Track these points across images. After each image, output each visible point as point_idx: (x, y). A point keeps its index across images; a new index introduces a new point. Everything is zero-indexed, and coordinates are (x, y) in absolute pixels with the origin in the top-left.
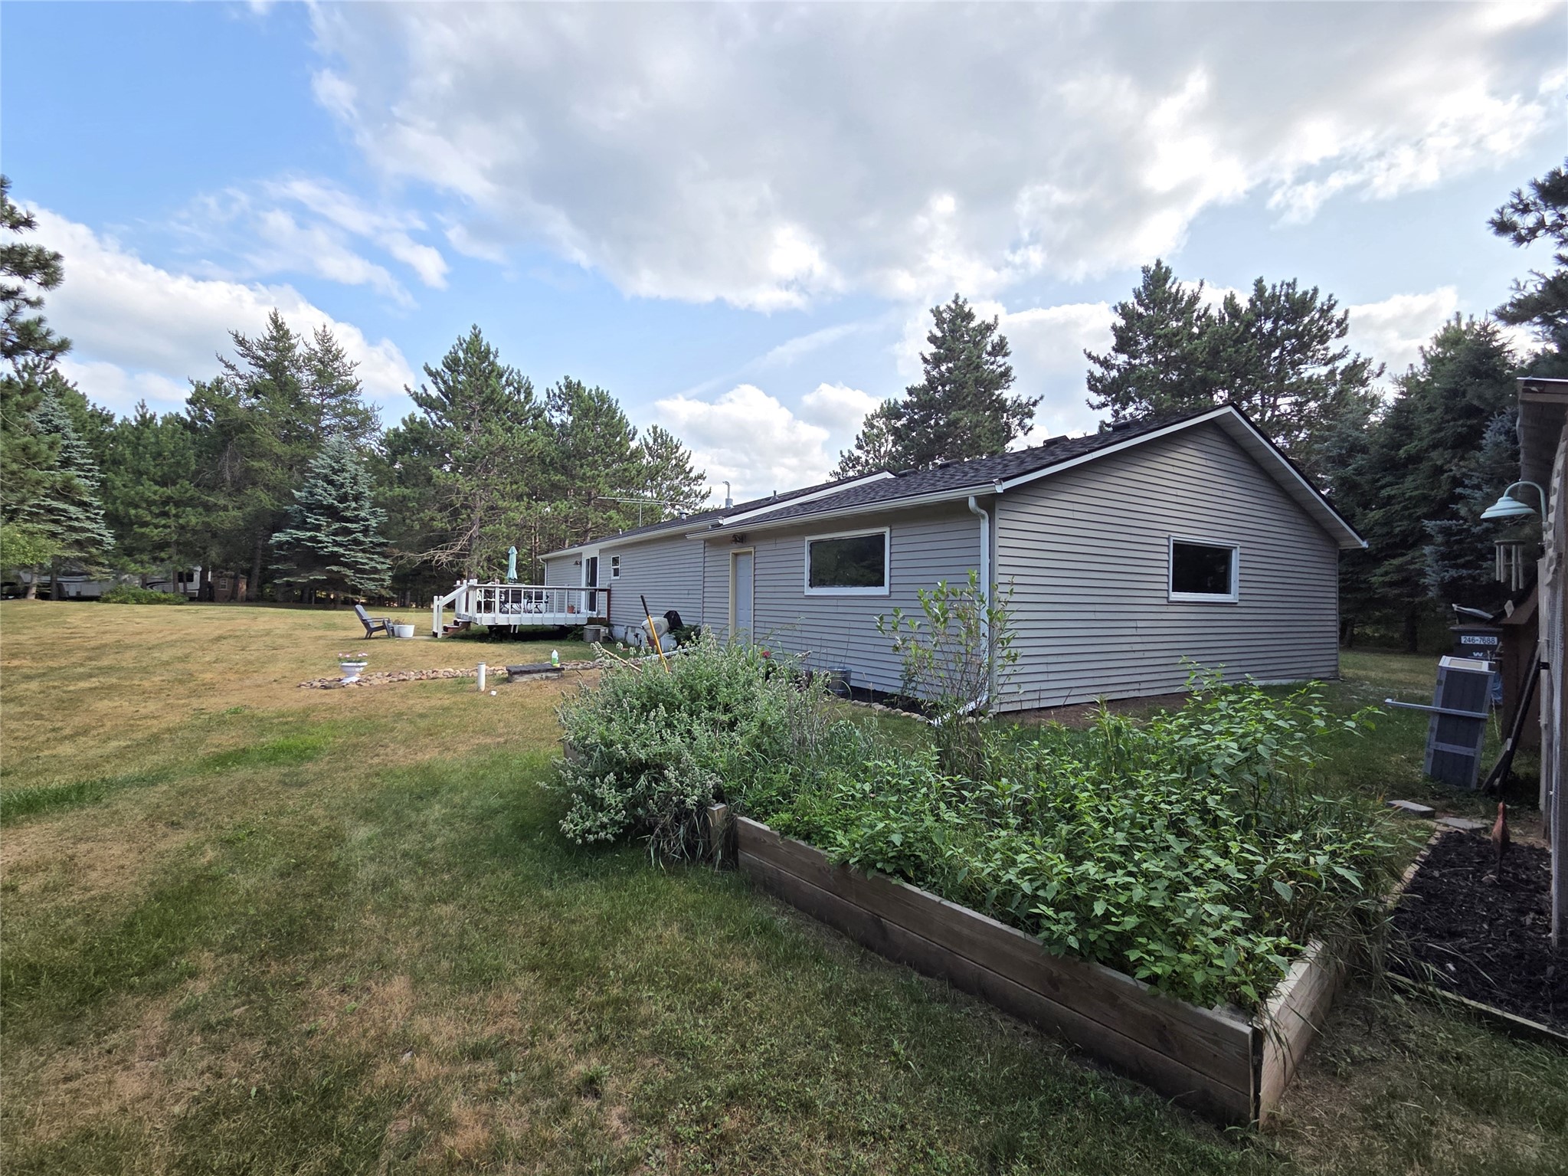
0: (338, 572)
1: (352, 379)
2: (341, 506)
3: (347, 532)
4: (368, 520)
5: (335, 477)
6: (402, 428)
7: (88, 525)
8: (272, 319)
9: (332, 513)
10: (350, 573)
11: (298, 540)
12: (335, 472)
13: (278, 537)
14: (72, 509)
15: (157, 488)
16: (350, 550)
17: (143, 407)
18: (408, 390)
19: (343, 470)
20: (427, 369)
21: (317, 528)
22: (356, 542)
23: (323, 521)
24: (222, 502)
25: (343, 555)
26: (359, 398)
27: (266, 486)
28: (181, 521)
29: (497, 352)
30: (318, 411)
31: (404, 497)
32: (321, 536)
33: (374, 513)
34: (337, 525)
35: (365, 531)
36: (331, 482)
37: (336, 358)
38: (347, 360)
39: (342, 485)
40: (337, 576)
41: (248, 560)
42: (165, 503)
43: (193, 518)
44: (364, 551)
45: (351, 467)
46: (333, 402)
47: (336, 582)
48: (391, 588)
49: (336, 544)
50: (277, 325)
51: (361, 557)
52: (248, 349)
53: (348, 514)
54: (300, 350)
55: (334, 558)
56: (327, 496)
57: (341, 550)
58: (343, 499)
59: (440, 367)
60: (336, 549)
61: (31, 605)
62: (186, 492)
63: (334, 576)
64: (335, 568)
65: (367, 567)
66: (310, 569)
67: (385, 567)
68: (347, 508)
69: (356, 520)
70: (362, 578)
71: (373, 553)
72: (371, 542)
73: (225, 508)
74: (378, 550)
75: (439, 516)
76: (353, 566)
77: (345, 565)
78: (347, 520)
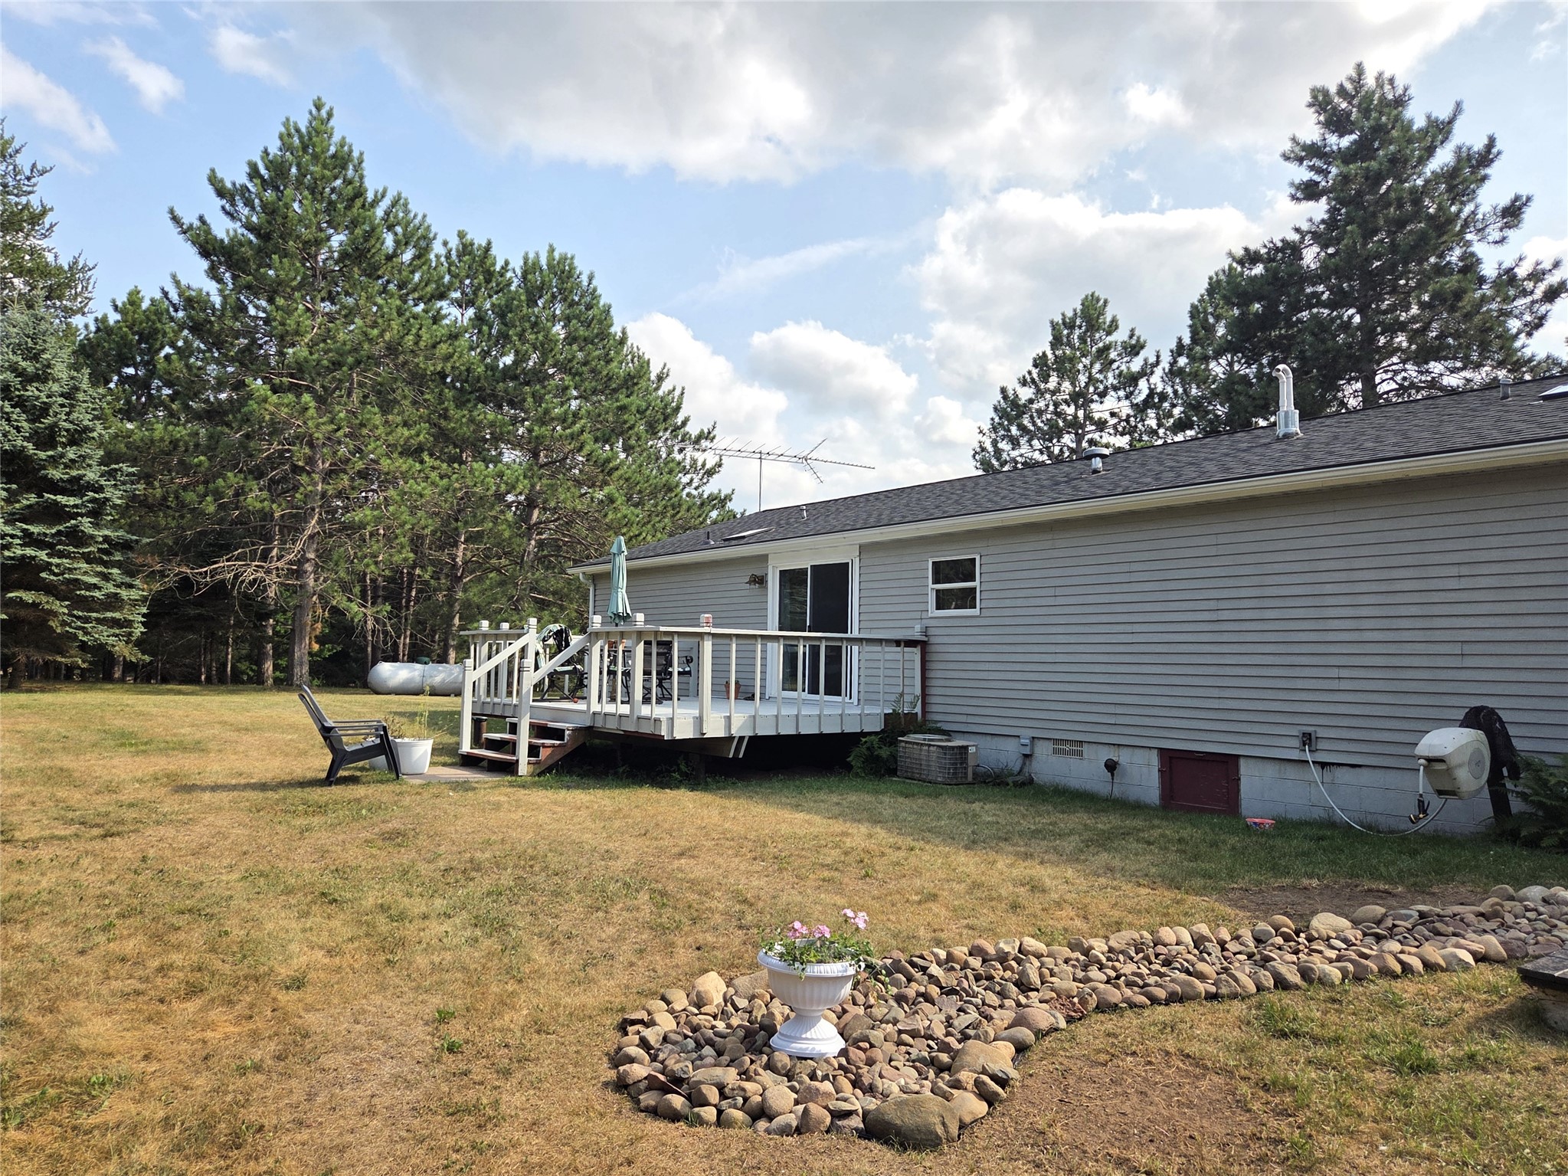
0: (35, 605)
1: (35, 201)
2: (42, 455)
3: (56, 514)
4: (100, 489)
5: (32, 391)
6: (113, 317)
9: (19, 470)
10: (60, 607)
12: (27, 379)
16: (61, 555)
18: (175, 219)
19: (42, 377)
20: (213, 180)
22: (76, 537)
25: (47, 567)
26: (44, 243)
29: (361, 162)
31: (174, 443)
33: (111, 474)
34: (31, 498)
35: (96, 514)
36: (21, 403)
38: (23, 161)
39: (45, 410)
40: (30, 615)
44: (88, 558)
45: (61, 370)
47: (28, 627)
48: (140, 644)
49: (29, 540)
51: (85, 573)
53: (55, 474)
55: (26, 573)
56: (13, 434)
57: (43, 555)
58: (46, 439)
59: (242, 179)
60: (29, 552)
63: (23, 613)
64: (28, 597)
65: (97, 594)
67: (134, 594)
68: (54, 461)
69: (75, 486)
70: (87, 620)
71: (105, 564)
72: (106, 539)
74: (118, 557)
75: (253, 484)
76: (69, 591)
77: (49, 589)
78: (55, 487)
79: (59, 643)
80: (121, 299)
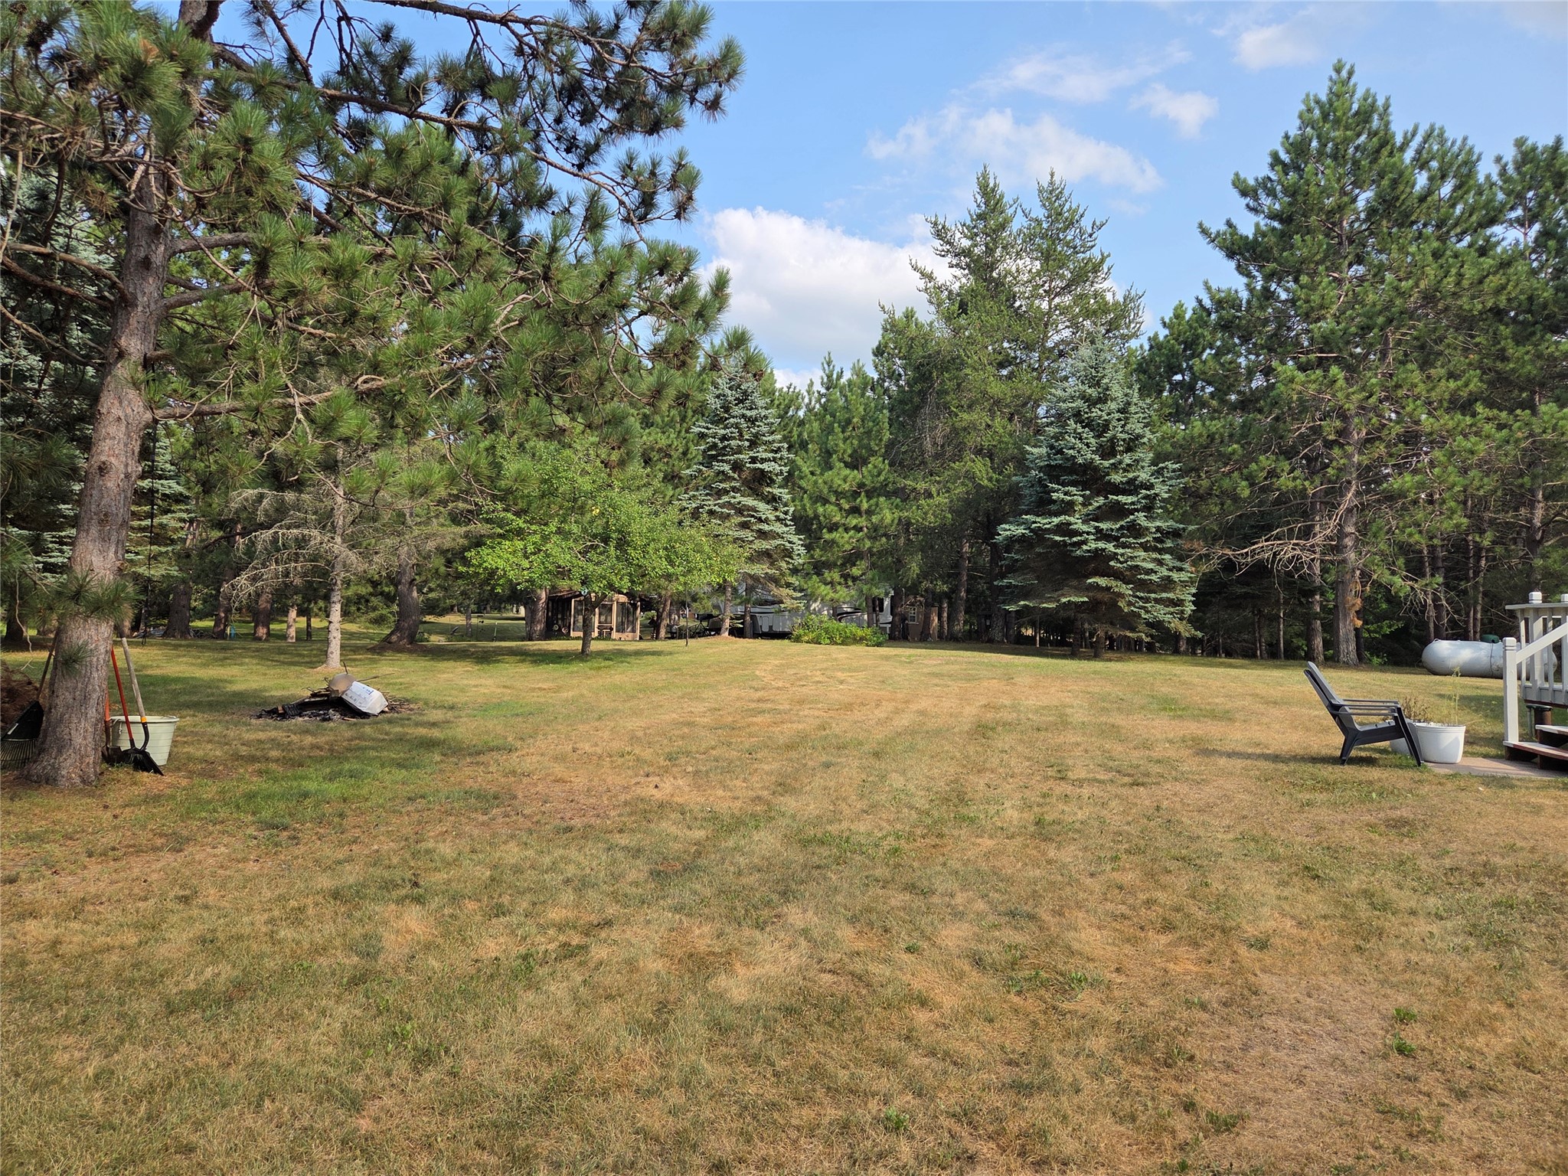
0: (1108, 589)
1: (1095, 253)
2: (1106, 464)
3: (1117, 511)
4: (1151, 487)
5: (1096, 412)
7: (779, 528)
8: (979, 183)
9: (1090, 479)
10: (1126, 589)
11: (1039, 533)
12: (1092, 402)
13: (1008, 530)
14: (762, 506)
15: (847, 471)
16: (1124, 546)
17: (829, 364)
18: (1204, 231)
19: (1103, 400)
21: (1068, 508)
22: (1135, 530)
23: (1077, 495)
24: (921, 486)
25: (1114, 556)
26: (1105, 285)
27: (979, 452)
28: (874, 519)
29: (1387, 107)
30: (1045, 322)
31: (1211, 437)
32: (1076, 522)
33: (1159, 472)
34: (1100, 501)
35: (1148, 509)
36: (1089, 424)
37: (1070, 224)
38: (1086, 224)
39: (1106, 426)
40: (1106, 597)
41: (947, 578)
42: (856, 494)
43: (887, 514)
44: (1145, 547)
45: (1117, 391)
46: (1067, 300)
47: (1104, 607)
48: (1190, 620)
49: (1101, 535)
50: (987, 191)
51: (1143, 559)
52: (948, 243)
53: (1117, 478)
54: (1018, 223)
55: (1099, 562)
56: (1084, 450)
57: (1110, 547)
58: (1108, 450)
59: (1266, 171)
60: (1101, 545)
61: (724, 646)
62: (879, 474)
63: (1099, 596)
64: (1103, 582)
65: (1154, 577)
66: (1058, 586)
67: (1184, 576)
68: (1115, 467)
69: (1131, 487)
70: (1147, 600)
71: (1160, 551)
72: (1158, 529)
73: (929, 495)
74: (1169, 544)
75: (1285, 465)
76: (1131, 576)
77: (1117, 575)
78: (1117, 489)
79: (1129, 621)
80: (1168, 315)
